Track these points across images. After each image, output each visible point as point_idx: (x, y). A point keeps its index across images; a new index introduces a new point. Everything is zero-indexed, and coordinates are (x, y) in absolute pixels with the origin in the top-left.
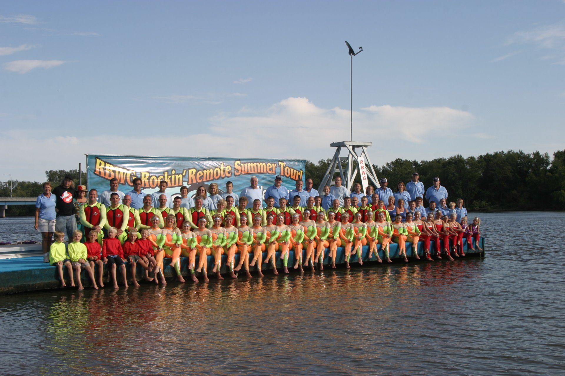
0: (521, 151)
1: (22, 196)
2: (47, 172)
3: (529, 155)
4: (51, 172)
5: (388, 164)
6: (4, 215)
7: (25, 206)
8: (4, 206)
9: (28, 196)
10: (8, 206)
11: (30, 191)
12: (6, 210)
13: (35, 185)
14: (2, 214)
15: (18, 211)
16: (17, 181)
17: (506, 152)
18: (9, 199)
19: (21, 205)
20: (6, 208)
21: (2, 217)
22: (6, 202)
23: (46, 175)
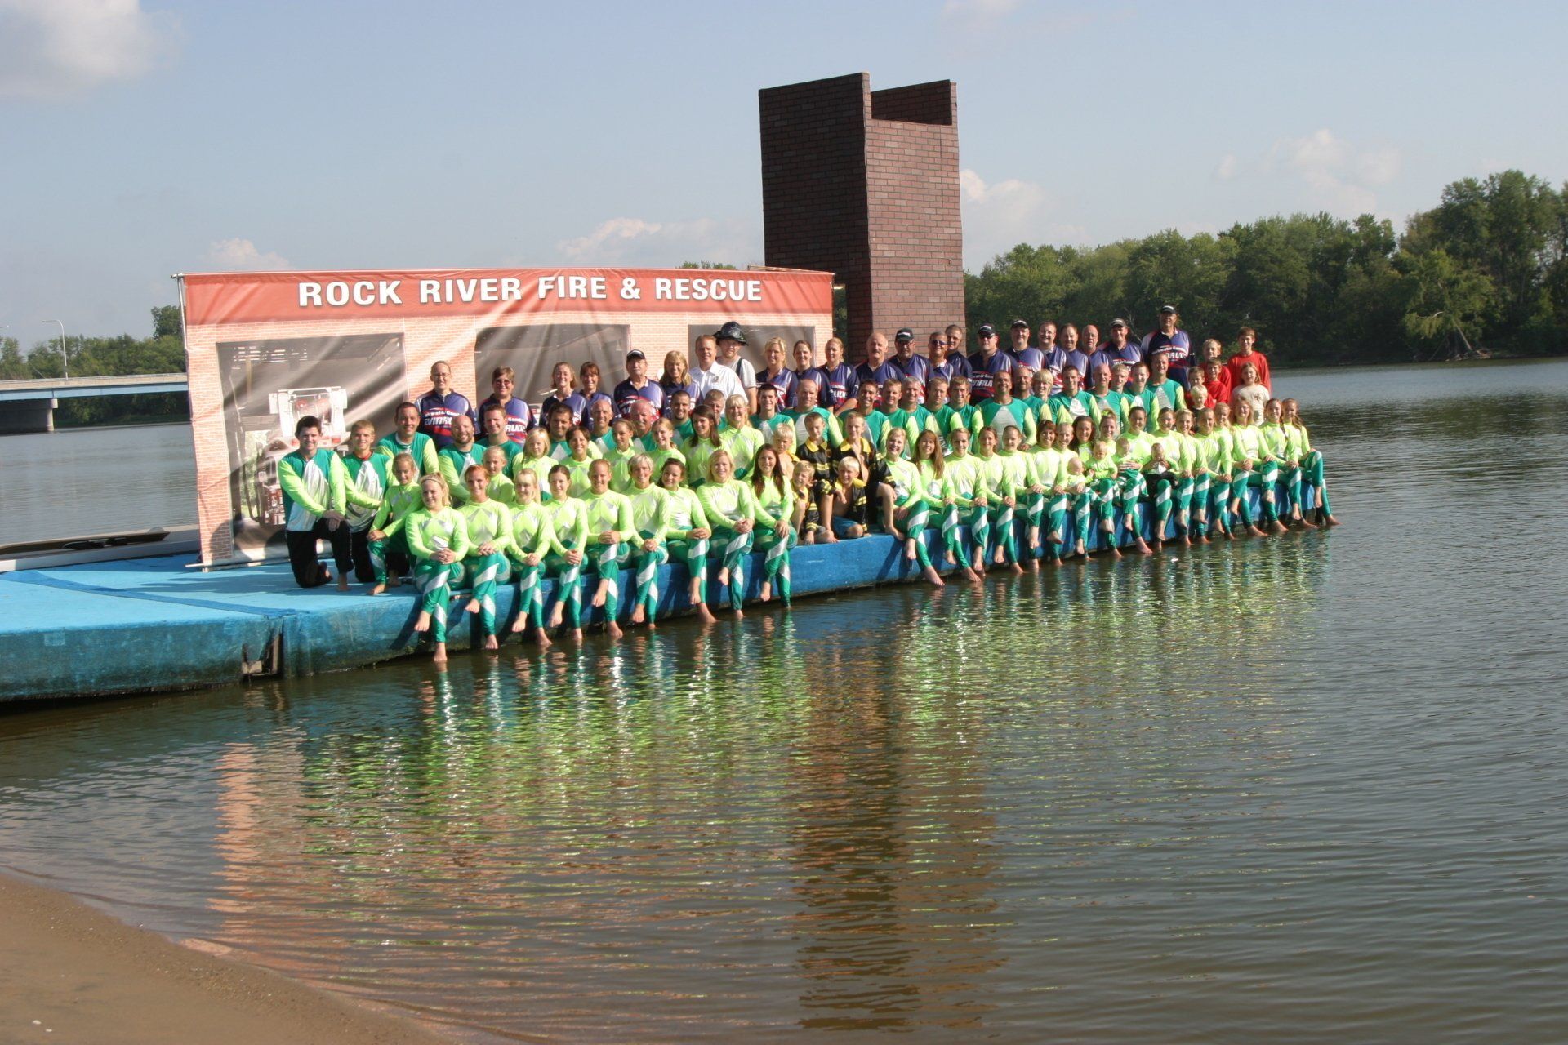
0: (1326, 215)
1: (96, 374)
2: (154, 312)
3: (1343, 225)
4: (165, 310)
5: (998, 260)
6: (51, 424)
7: (101, 398)
8: (48, 401)
9: (109, 374)
10: (60, 400)
11: (111, 361)
12: (54, 410)
13: (125, 343)
14: (46, 421)
15: (86, 414)
16: (82, 337)
17: (1287, 217)
18: (60, 383)
19: (92, 398)
20: (55, 404)
21: (45, 430)
22: (52, 390)
23: (151, 318)
